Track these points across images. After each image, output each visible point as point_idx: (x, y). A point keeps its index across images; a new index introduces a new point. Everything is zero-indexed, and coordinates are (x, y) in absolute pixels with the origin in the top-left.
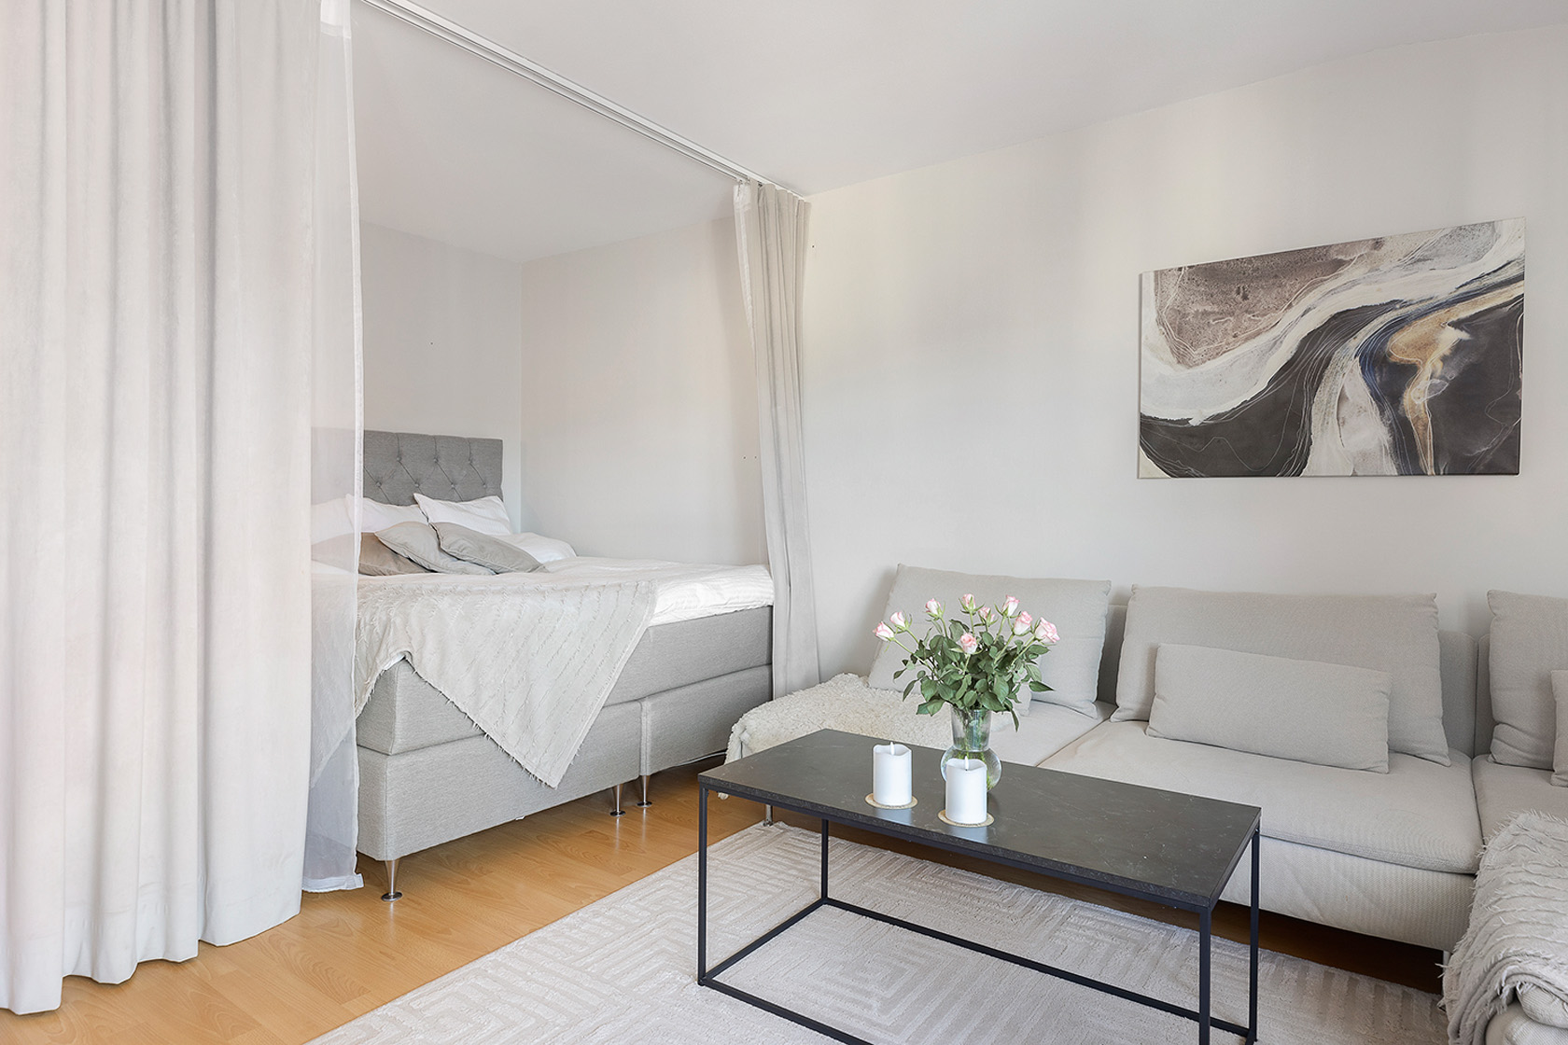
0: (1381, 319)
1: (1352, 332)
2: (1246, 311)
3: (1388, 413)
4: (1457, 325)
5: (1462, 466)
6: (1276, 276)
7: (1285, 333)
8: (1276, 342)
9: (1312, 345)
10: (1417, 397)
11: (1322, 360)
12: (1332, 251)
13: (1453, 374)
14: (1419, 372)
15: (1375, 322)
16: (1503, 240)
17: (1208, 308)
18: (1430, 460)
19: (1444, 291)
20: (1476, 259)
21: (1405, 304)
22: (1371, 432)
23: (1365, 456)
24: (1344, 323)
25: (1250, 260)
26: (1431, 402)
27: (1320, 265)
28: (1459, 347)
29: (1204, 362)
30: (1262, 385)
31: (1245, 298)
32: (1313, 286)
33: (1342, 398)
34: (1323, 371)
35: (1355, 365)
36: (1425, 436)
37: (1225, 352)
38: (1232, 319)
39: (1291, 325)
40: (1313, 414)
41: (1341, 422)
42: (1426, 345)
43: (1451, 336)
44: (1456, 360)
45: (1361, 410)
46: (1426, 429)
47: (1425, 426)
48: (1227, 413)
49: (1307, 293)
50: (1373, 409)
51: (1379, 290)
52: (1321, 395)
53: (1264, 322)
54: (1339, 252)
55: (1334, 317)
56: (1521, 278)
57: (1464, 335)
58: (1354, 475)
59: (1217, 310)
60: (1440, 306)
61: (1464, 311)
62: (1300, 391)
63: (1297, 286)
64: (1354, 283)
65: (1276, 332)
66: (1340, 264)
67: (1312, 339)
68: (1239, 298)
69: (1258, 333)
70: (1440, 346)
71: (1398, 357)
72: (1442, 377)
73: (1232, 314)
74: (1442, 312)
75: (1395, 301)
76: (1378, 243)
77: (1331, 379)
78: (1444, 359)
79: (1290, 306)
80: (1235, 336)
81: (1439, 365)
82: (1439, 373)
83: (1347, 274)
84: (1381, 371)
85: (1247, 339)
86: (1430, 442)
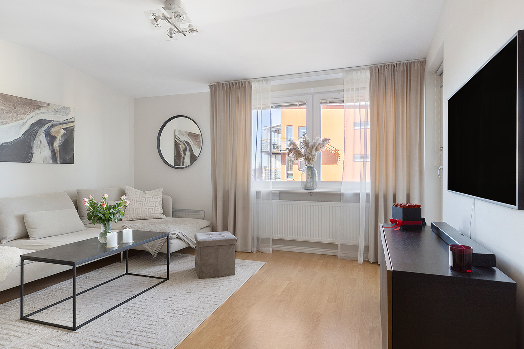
0: (49, 124)
1: (43, 126)
2: (15, 112)
3: (50, 147)
4: (64, 129)
5: (65, 162)
6: (24, 105)
7: (26, 122)
8: (24, 124)
9: (34, 126)
10: (57, 144)
11: (36, 131)
12: (38, 103)
13: (63, 140)
14: (57, 138)
15: (48, 124)
16: (71, 112)
17: (3, 108)
18: (59, 160)
19: (62, 121)
20: (67, 115)
21: (54, 122)
22: (47, 152)
23: (46, 158)
24: (41, 123)
25: (17, 97)
26: (59, 146)
27: (35, 105)
28: (64, 134)
29: (2, 125)
30: (20, 135)
31: (15, 108)
32: (34, 111)
33: (41, 142)
34: (36, 135)
35: (43, 134)
36: (58, 154)
37: (9, 123)
38: (11, 113)
39: (28, 120)
40: (34, 145)
41: (40, 149)
42: (58, 132)
43: (63, 131)
44: (64, 137)
45: (45, 146)
46: (58, 153)
47: (58, 152)
48: (9, 142)
49: (32, 112)
50: (48, 146)
51: (49, 116)
52: (36, 141)
53: (21, 117)
54: (40, 104)
55: (39, 120)
56: (74, 122)
57: (65, 132)
58: (43, 163)
59: (6, 110)
60: (61, 124)
61: (65, 126)
62: (31, 139)
63: (30, 109)
64: (43, 113)
65: (24, 121)
66: (40, 107)
67: (33, 125)
68: (13, 108)
69: (19, 120)
70: (61, 133)
71: (53, 134)
72: (61, 141)
73: (11, 112)
74: (61, 125)
75: (52, 120)
76: (48, 104)
77: (38, 137)
78: (61, 136)
79: (28, 114)
80: (12, 119)
81: (61, 138)
82: (60, 140)
83: (42, 110)
84: (49, 137)
85: (16, 121)
86: (59, 156)
